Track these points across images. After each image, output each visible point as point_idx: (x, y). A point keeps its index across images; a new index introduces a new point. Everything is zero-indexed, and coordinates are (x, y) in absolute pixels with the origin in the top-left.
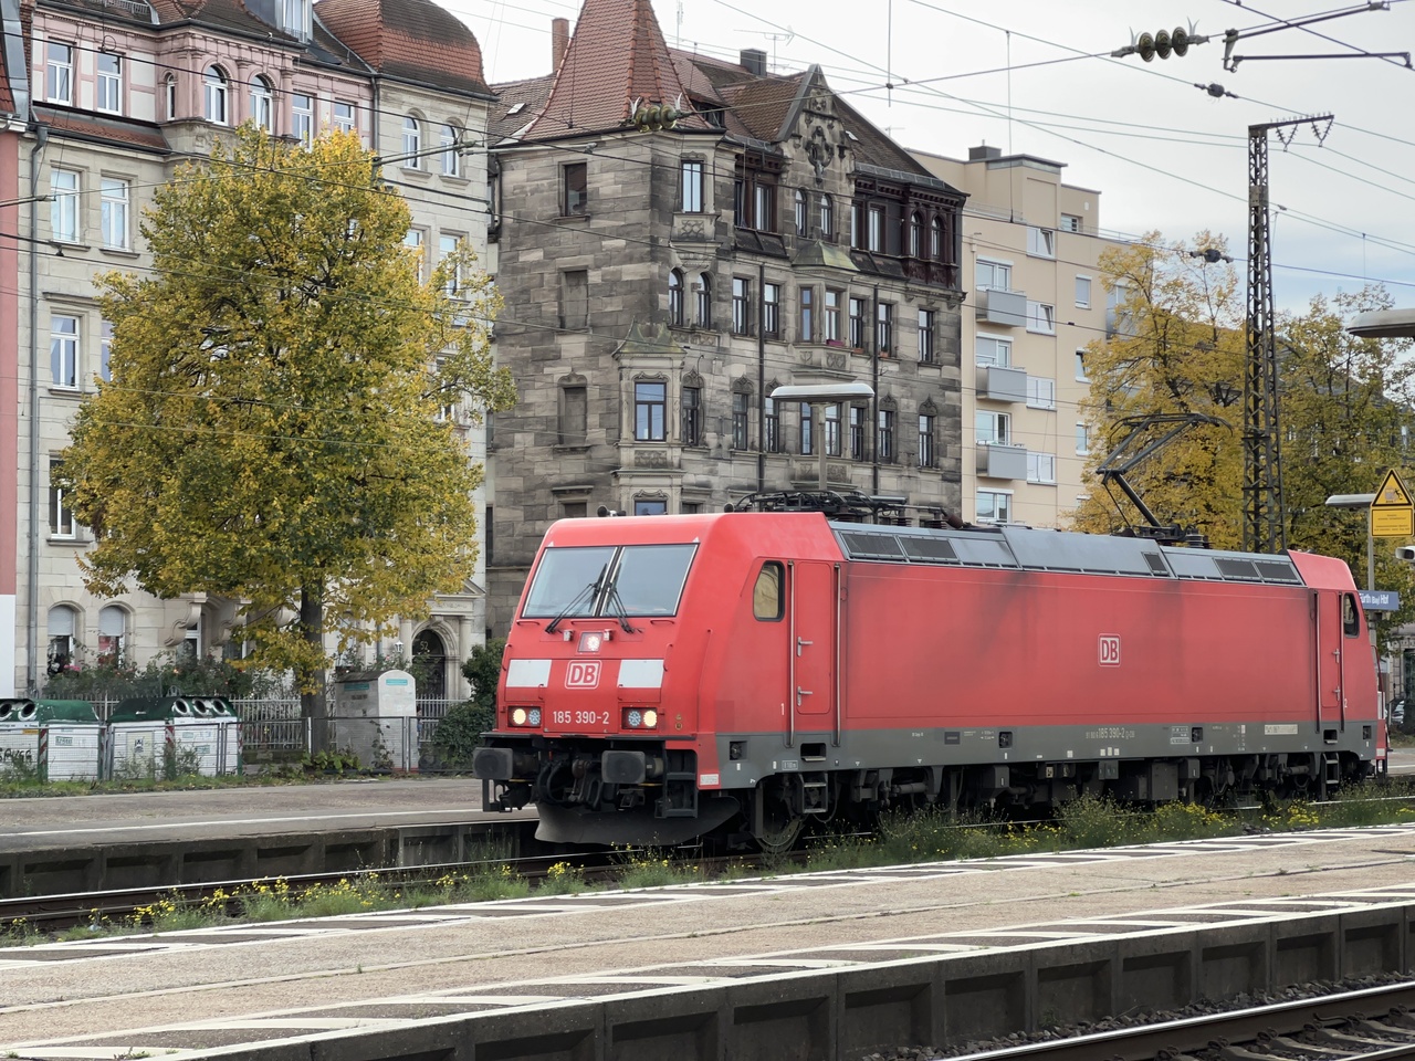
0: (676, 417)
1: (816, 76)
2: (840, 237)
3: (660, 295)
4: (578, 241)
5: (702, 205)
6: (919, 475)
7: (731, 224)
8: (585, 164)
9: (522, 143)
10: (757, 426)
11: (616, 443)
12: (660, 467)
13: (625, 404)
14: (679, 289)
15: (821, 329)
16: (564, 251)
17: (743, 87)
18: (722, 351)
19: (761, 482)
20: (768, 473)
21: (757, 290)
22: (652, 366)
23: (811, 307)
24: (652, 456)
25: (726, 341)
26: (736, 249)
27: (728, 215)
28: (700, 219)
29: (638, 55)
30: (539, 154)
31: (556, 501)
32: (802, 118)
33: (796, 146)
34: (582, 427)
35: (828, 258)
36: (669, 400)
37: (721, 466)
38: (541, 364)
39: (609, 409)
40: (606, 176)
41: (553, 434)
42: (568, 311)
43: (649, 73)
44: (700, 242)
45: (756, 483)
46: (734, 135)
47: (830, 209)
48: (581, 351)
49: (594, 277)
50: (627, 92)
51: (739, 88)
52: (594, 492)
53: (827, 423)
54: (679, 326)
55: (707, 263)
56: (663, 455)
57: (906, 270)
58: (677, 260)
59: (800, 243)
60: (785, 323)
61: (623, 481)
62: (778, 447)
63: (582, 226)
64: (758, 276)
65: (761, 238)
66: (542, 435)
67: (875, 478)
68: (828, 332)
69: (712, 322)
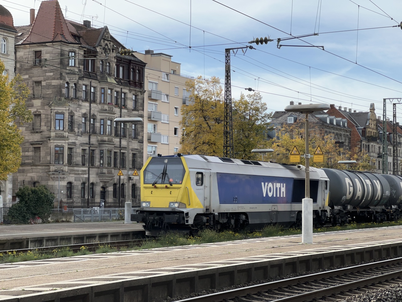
0: (67, 124)
1: (106, 29)
2: (112, 74)
3: (63, 89)
4: (39, 73)
5: (75, 64)
6: (132, 141)
7: (83, 70)
8: (41, 51)
9: (22, 44)
10: (89, 127)
11: (50, 130)
12: (62, 137)
13: (52, 120)
14: (68, 88)
15: (106, 100)
16: (35, 76)
17: (85, 31)
18: (80, 105)
19: (89, 142)
20: (91, 140)
21: (89, 88)
22: (60, 109)
23: (104, 93)
24: (60, 134)
25: (81, 103)
26: (84, 77)
27: (82, 67)
28: (74, 68)
29: (56, 21)
30: (27, 47)
31: (32, 146)
32: (102, 41)
33: (100, 49)
34: (39, 126)
35: (109, 80)
36: (65, 119)
37: (79, 137)
38: (28, 108)
39: (47, 121)
40: (47, 55)
41: (31, 127)
42: (36, 93)
43: (60, 26)
44: (74, 74)
45: (88, 142)
46: (84, 45)
47: (109, 66)
48: (39, 104)
49: (44, 83)
50: (53, 31)
51: (84, 31)
52: (43, 144)
53: (108, 126)
54: (68, 98)
55: (76, 81)
56: (63, 134)
57: (130, 84)
58: (67, 80)
59: (101, 75)
60: (97, 98)
61: (51, 141)
62: (94, 132)
63: (41, 68)
64: (90, 85)
65: (91, 74)
66: (28, 128)
67: (120, 142)
68: (109, 101)
69: (77, 97)
